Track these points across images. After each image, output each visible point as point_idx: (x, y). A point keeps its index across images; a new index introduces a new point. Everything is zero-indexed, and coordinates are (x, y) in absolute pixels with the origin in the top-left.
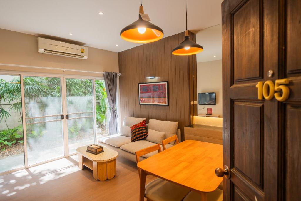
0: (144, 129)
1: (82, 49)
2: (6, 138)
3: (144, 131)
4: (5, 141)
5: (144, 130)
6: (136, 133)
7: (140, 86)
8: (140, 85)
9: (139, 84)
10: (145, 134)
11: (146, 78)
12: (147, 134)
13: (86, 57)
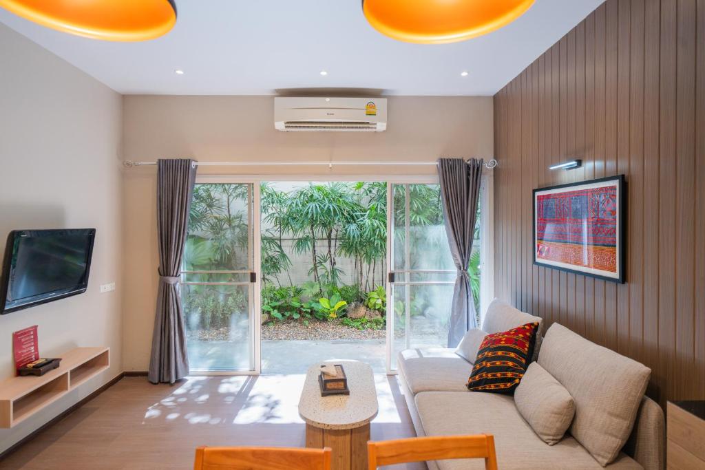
0: (512, 355)
1: (371, 106)
2: (277, 304)
3: (510, 364)
4: (274, 308)
5: (512, 359)
6: (484, 363)
7: (538, 196)
8: (537, 194)
9: (534, 191)
10: (509, 375)
11: (552, 168)
12: (517, 381)
13: (381, 126)
